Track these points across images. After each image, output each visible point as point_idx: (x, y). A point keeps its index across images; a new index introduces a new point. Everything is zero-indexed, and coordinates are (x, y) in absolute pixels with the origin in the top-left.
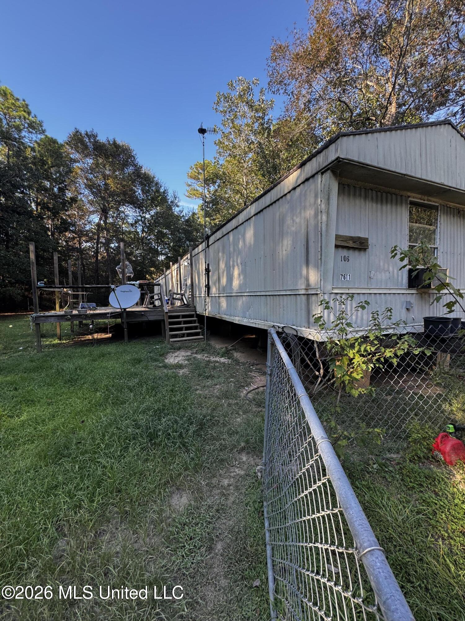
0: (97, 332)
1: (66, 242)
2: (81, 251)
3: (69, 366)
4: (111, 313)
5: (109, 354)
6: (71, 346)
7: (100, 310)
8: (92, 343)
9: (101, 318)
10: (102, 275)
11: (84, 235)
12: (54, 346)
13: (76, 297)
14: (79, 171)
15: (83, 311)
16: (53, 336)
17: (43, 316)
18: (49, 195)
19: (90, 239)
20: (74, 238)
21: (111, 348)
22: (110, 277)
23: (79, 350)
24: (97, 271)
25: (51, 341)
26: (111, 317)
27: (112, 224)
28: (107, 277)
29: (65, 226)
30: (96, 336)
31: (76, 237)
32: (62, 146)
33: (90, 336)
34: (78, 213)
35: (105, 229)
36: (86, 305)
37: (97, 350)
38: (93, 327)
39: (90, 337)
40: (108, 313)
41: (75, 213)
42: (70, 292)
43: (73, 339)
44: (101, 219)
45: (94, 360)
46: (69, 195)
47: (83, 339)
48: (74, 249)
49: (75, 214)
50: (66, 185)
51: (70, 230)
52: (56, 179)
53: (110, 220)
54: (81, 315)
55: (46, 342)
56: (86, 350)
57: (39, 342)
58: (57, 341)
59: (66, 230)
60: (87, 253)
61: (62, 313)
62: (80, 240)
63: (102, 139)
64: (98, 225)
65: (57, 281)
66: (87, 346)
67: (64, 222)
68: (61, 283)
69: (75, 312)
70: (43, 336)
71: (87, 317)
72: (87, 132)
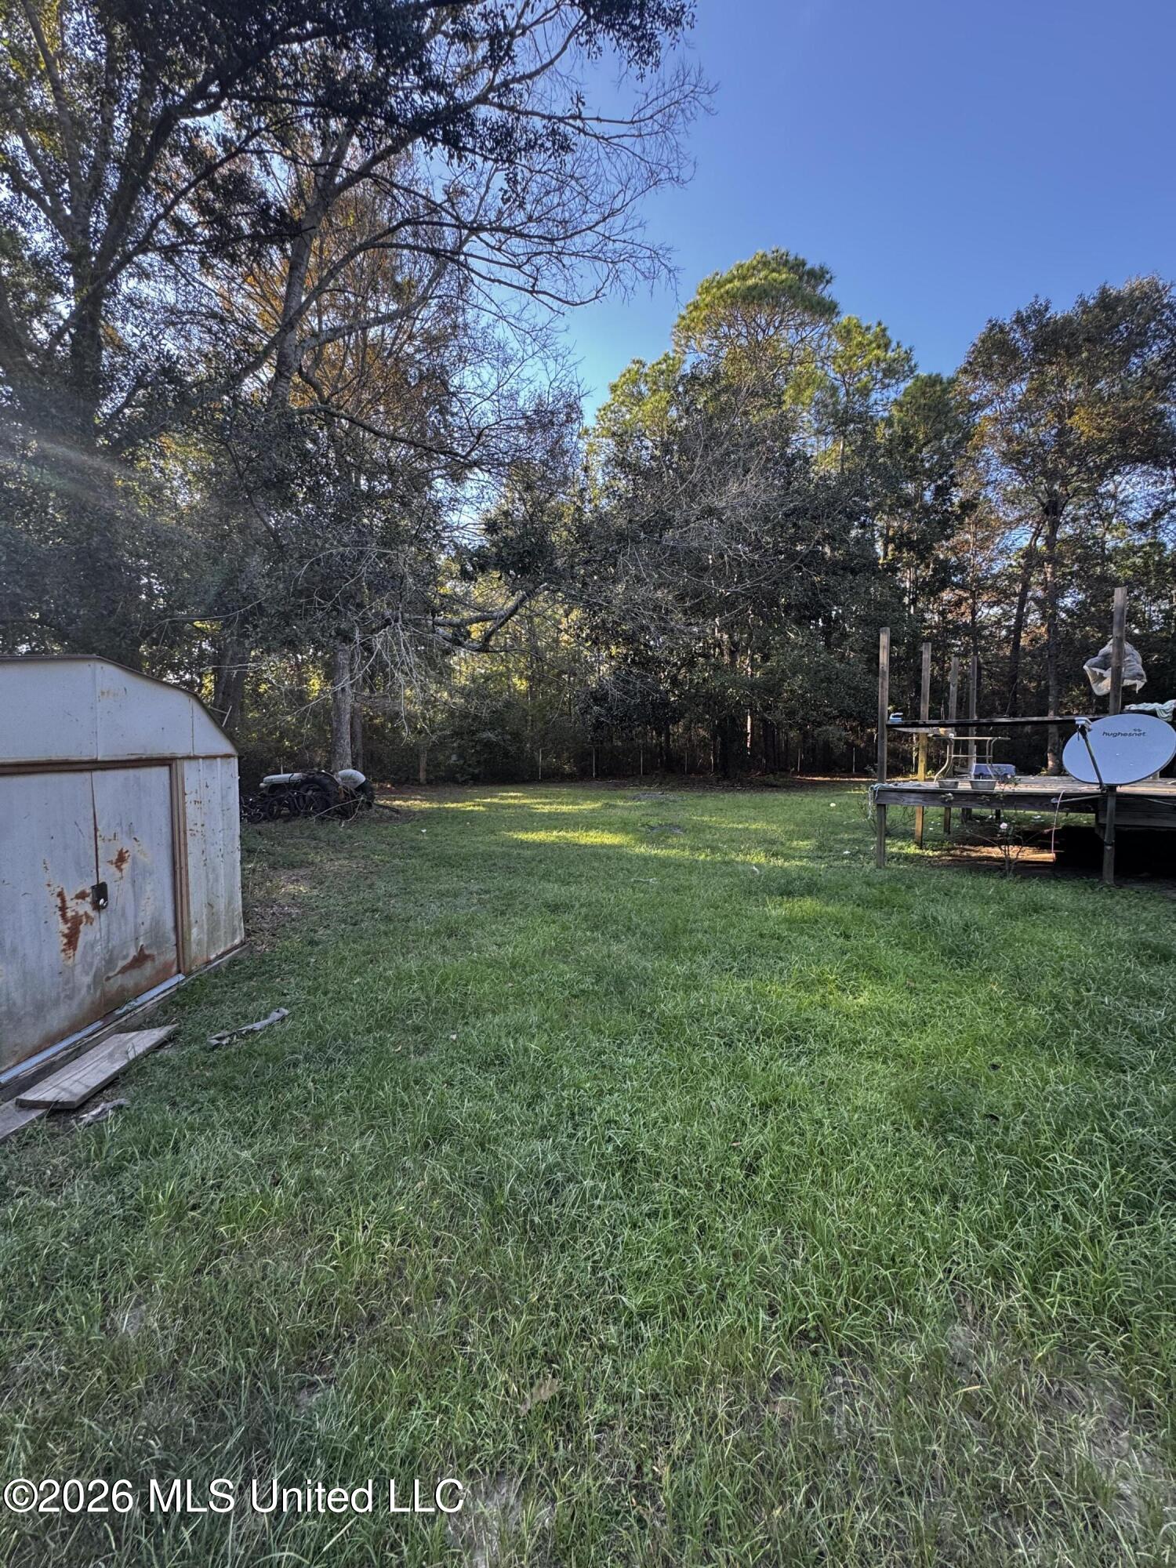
0: (1017, 842)
1: (942, 613)
2: (974, 630)
3: (947, 914)
4: (1065, 796)
5: (1056, 910)
6: (947, 867)
7: (1027, 784)
8: (1000, 869)
9: (1033, 807)
10: (1026, 689)
11: (986, 589)
12: (907, 858)
13: (961, 747)
14: (990, 428)
15: (983, 785)
16: (907, 835)
17: (895, 791)
18: (914, 512)
19: (1003, 596)
20: (959, 603)
21: (1059, 894)
22: (1053, 692)
23: (968, 881)
24: (1015, 677)
25: (901, 848)
26: (1062, 806)
27: (1075, 541)
28: (1043, 694)
29: (943, 576)
30: (1014, 852)
31: (966, 599)
32: (952, 381)
33: (997, 849)
34: (975, 535)
35: (1050, 560)
36: (989, 768)
37: (1020, 892)
38: (1008, 829)
39: (996, 852)
40: (1057, 795)
41: (968, 536)
42: (952, 736)
43: (949, 850)
44: (1036, 535)
45: (1012, 917)
46: (957, 496)
47: (974, 855)
48: (957, 630)
49: (967, 542)
50: (952, 477)
51: (953, 583)
52: (931, 469)
53: (1067, 531)
54: (979, 794)
55: (894, 847)
56: (990, 886)
57: (882, 845)
58: (913, 850)
59: (944, 584)
60: (991, 634)
61: (933, 785)
62: (975, 603)
63: (1062, 307)
64: (1030, 553)
65: (924, 709)
66: (985, 874)
67: (943, 567)
68: (934, 714)
69: (964, 786)
70: (888, 834)
71: (993, 799)
72: (1019, 312)
